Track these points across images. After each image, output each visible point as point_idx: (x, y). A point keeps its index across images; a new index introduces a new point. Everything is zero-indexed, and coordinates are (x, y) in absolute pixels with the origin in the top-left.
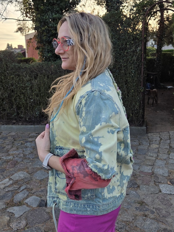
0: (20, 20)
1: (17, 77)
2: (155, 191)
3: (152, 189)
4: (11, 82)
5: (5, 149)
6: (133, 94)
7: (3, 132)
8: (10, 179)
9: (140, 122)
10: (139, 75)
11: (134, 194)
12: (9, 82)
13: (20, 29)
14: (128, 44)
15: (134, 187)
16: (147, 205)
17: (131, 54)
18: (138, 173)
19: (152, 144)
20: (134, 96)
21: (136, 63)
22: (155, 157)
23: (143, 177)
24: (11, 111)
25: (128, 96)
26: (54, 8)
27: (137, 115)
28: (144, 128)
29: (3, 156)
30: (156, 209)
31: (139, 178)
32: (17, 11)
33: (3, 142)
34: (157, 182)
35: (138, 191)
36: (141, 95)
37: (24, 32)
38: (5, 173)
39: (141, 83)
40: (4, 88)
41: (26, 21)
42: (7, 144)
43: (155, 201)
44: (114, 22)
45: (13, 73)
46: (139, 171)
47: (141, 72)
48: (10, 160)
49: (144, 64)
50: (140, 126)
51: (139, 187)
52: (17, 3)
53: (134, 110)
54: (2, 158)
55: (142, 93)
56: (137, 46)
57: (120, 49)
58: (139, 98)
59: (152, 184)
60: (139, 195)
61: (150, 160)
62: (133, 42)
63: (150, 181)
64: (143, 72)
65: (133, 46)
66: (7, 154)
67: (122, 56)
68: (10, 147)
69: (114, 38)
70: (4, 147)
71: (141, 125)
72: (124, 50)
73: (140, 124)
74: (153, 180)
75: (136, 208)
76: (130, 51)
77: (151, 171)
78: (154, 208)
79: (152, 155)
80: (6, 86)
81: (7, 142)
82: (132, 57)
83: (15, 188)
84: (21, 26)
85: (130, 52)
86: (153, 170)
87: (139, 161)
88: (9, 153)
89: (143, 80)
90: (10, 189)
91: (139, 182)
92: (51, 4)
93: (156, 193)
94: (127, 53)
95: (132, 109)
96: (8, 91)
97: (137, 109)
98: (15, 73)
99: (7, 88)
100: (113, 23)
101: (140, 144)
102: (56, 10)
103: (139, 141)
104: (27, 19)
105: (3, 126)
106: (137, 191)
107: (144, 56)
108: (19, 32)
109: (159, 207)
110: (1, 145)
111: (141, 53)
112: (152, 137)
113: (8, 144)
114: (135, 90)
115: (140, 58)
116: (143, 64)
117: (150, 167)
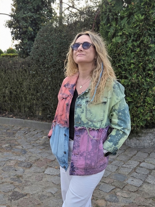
26: (28, 7)
92: (25, 2)
102: (28, 9)
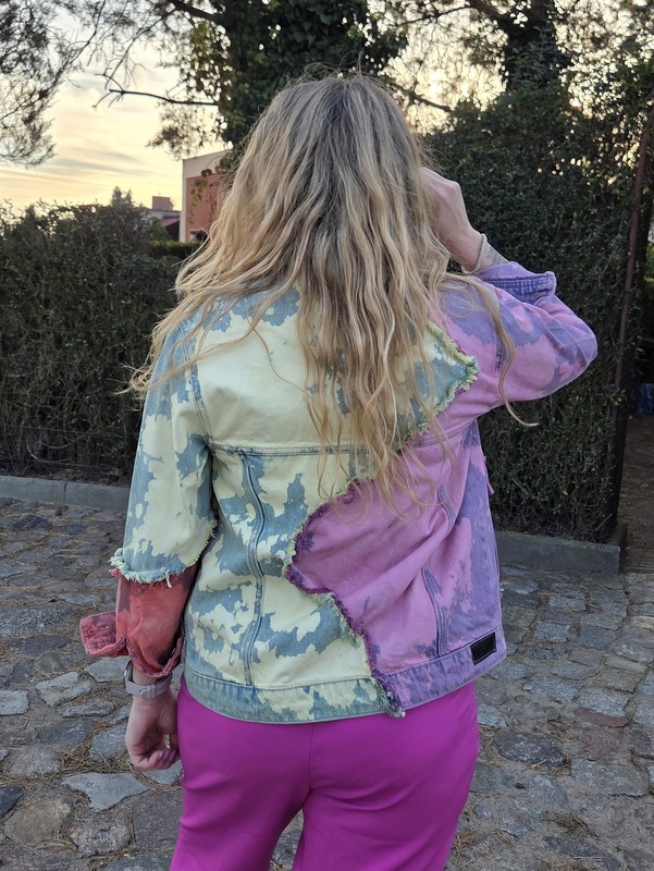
0: (172, 102)
1: (144, 308)
2: (631, 789)
3: (620, 781)
4: (120, 325)
5: (74, 567)
6: (580, 412)
7: (72, 508)
8: (84, 676)
9: (597, 524)
10: (609, 339)
11: (545, 786)
12: (112, 322)
13: (170, 135)
14: (575, 215)
15: (546, 763)
16: (593, 835)
17: (583, 257)
18: (572, 715)
19: (639, 613)
20: (581, 418)
21: (602, 291)
22: (643, 663)
23: (587, 729)
24: (110, 430)
25: (558, 417)
27: (589, 496)
28: (613, 548)
29: (63, 592)
30: (627, 854)
31: (572, 732)
32: (168, 65)
33: (70, 542)
34: (643, 756)
35: (564, 780)
36: (610, 420)
37: (184, 147)
38: (65, 654)
39: (614, 372)
40: (91, 343)
41: (194, 107)
42: (81, 550)
43: (626, 825)
44: (528, 129)
45: (131, 289)
46: (576, 705)
47: (617, 330)
48: (89, 609)
49: (633, 298)
50: (597, 541)
51: (566, 763)
52: (168, 37)
53: (579, 475)
54: (62, 597)
55: (614, 412)
56: (609, 227)
57: (542, 232)
58: (599, 430)
59: (621, 759)
60: (565, 795)
61: (622, 670)
62: (594, 211)
63: (612, 750)
64: (627, 331)
65: (593, 227)
66: (79, 585)
67: (549, 260)
68: (91, 561)
69: (524, 192)
70: (72, 562)
71: (600, 538)
72: (557, 239)
73: (598, 533)
74: (626, 746)
75: (548, 839)
76: (580, 243)
77: (622, 714)
78: (618, 849)
79: (632, 653)
80: (98, 336)
81: (83, 542)
82: (588, 268)
83: (100, 708)
84: (176, 124)
85: (580, 247)
86: (629, 709)
87: (580, 669)
88: (88, 582)
89: (624, 363)
90: (80, 709)
91: (569, 747)
93: (635, 797)
94: (568, 249)
95: (569, 469)
96: (105, 354)
97: (589, 470)
98: (137, 290)
99: (104, 343)
100: (525, 132)
101: (588, 610)
103: (587, 596)
104: (201, 96)
105: (75, 484)
106: (560, 779)
107: (635, 268)
108: (166, 144)
109: (640, 847)
110: (61, 553)
111: (626, 254)
112: (641, 589)
113: (87, 553)
114: (588, 397)
115: (618, 275)
116: (627, 297)
117: (622, 699)
